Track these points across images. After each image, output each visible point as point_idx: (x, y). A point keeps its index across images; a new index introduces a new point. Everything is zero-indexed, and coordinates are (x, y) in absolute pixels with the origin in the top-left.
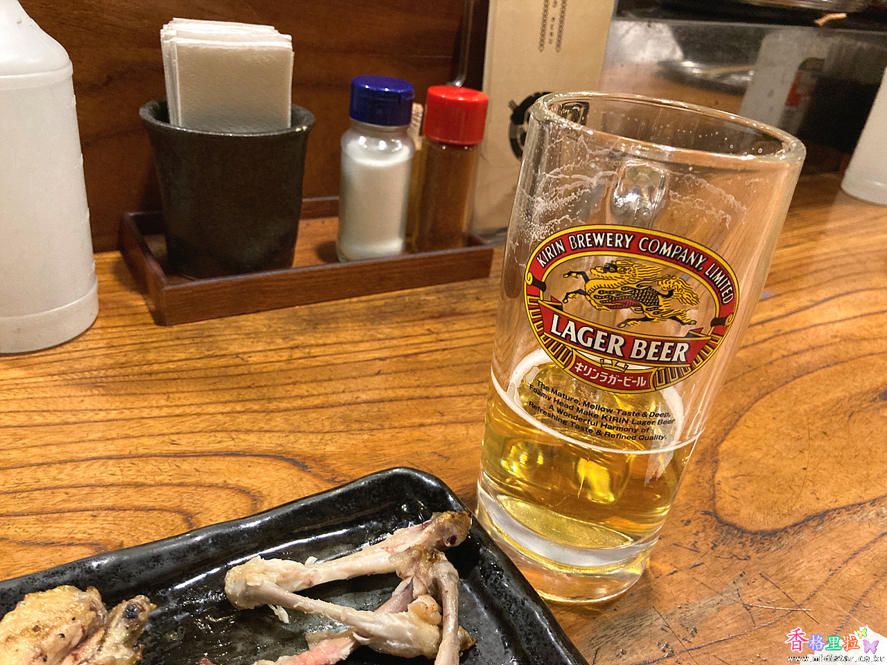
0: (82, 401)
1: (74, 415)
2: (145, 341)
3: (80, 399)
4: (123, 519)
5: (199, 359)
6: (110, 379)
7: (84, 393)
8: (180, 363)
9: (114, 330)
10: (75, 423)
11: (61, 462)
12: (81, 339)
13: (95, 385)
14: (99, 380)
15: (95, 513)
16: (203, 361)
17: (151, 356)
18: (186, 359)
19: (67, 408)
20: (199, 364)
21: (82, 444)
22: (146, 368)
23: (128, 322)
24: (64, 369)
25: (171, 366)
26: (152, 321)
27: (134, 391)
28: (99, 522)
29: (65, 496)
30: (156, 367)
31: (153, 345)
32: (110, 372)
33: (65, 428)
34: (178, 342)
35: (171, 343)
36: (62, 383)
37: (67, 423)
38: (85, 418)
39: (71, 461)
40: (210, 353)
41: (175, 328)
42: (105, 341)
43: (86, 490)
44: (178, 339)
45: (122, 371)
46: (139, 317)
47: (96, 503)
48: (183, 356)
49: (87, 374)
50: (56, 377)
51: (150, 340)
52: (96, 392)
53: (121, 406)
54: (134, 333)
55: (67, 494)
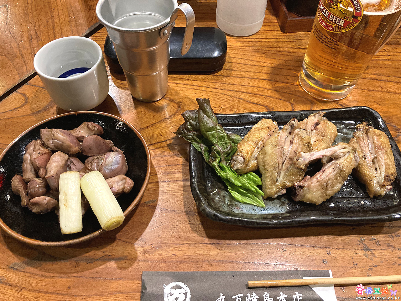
0: (259, 58)
1: (257, 63)
2: (277, 38)
3: (259, 57)
4: (273, 101)
5: (295, 48)
6: (267, 52)
7: (260, 56)
8: (289, 49)
9: (267, 32)
10: (258, 66)
11: (255, 79)
12: (257, 34)
13: (263, 53)
14: (264, 51)
15: (265, 97)
16: (297, 49)
17: (280, 45)
18: (291, 48)
19: (255, 60)
20: (296, 50)
21: (260, 74)
22: (278, 49)
23: (271, 29)
24: (252, 45)
25: (287, 50)
26: (280, 30)
27: (275, 57)
28: (267, 100)
29: (257, 90)
30: (282, 49)
31: (281, 40)
32: (267, 49)
33: (255, 67)
34: (289, 40)
35: (286, 40)
36: (253, 50)
37: (255, 66)
38: (260, 65)
39: (258, 79)
40: (299, 46)
41: (288, 34)
42: (265, 36)
43: (262, 89)
44: (289, 39)
45: (271, 49)
46: (275, 27)
47: (266, 94)
48: (291, 46)
49: (260, 48)
50: (251, 48)
51: (279, 38)
52: (263, 56)
53: (271, 62)
54: (274, 34)
55: (257, 89)
